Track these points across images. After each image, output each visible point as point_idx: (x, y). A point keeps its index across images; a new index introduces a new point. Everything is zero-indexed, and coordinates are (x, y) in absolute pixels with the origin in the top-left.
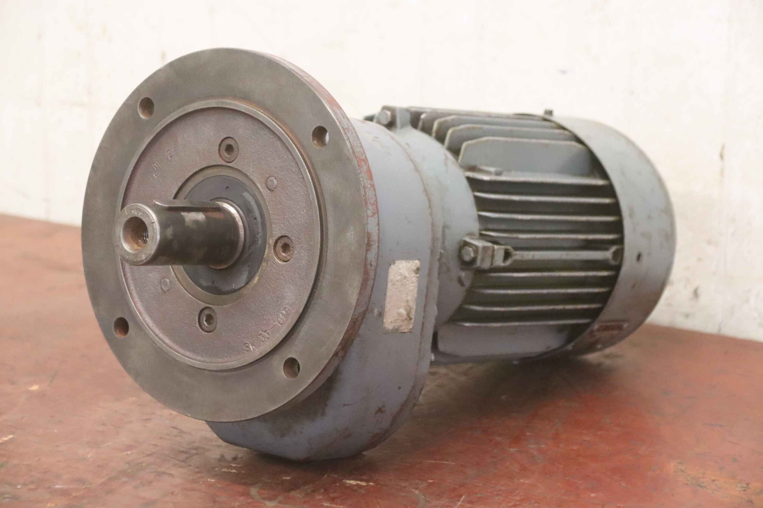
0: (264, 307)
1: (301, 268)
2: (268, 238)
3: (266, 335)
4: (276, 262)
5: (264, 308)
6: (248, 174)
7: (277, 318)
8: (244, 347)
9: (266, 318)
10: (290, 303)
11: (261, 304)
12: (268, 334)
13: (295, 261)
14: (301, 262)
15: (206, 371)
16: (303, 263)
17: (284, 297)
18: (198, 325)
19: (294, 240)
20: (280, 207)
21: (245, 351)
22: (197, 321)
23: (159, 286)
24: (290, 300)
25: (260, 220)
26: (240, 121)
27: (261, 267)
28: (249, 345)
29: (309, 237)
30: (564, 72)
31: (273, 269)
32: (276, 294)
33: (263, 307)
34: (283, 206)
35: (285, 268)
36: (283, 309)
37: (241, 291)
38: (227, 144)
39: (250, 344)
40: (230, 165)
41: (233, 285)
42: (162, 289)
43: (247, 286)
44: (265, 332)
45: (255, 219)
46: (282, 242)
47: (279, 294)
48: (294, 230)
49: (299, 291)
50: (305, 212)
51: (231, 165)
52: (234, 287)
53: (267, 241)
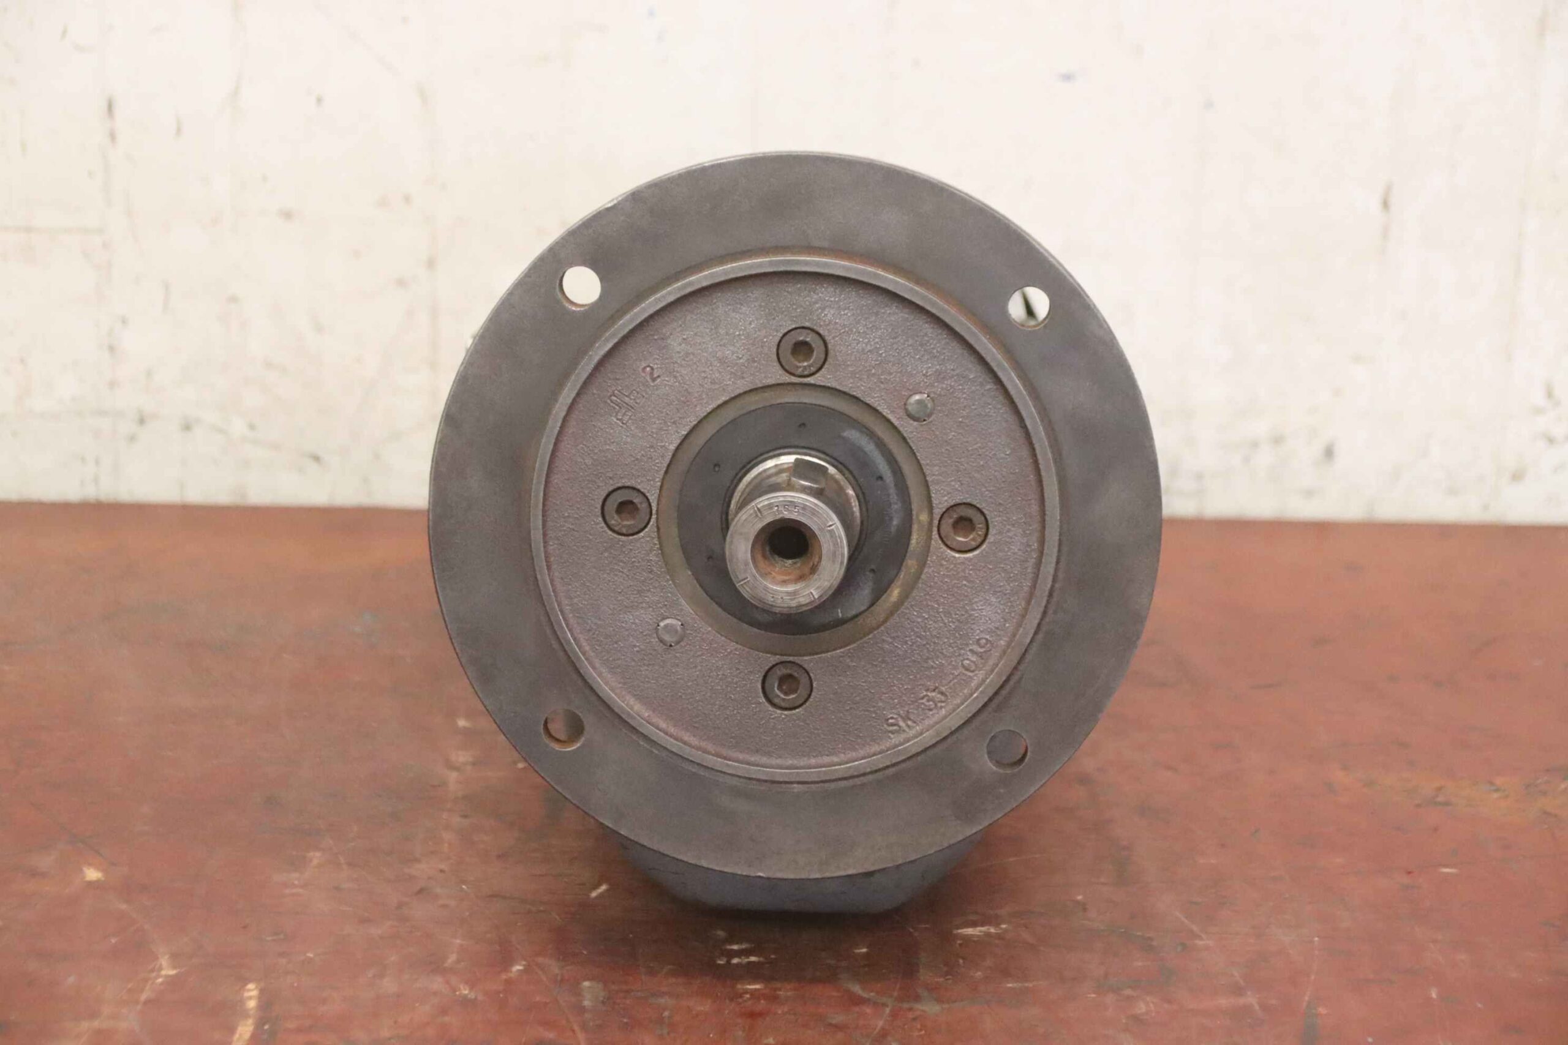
0: (927, 643)
1: (1011, 559)
2: (914, 513)
3: (939, 696)
4: (947, 555)
5: (928, 646)
6: (858, 394)
7: (962, 661)
8: (885, 726)
9: (935, 665)
10: (992, 629)
11: (919, 640)
12: (942, 693)
13: (994, 548)
14: (1009, 548)
15: (795, 785)
16: (1012, 551)
17: (974, 619)
18: (763, 700)
19: (987, 508)
20: (947, 450)
21: (890, 735)
22: (760, 690)
23: (655, 635)
24: (990, 624)
25: (892, 479)
26: (826, 294)
27: (903, 568)
28: (898, 721)
29: (1023, 499)
30: (1068, 77)
31: (941, 569)
32: (954, 616)
33: (924, 645)
34: (953, 448)
35: (970, 564)
36: (975, 643)
37: (860, 620)
38: (794, 341)
39: (899, 719)
40: (811, 380)
41: (839, 611)
42: (661, 641)
43: (872, 608)
44: (934, 690)
45: (881, 478)
46: (955, 516)
47: (963, 615)
48: (984, 489)
49: (1009, 604)
50: (1008, 453)
51: (812, 382)
52: (840, 615)
53: (914, 517)
